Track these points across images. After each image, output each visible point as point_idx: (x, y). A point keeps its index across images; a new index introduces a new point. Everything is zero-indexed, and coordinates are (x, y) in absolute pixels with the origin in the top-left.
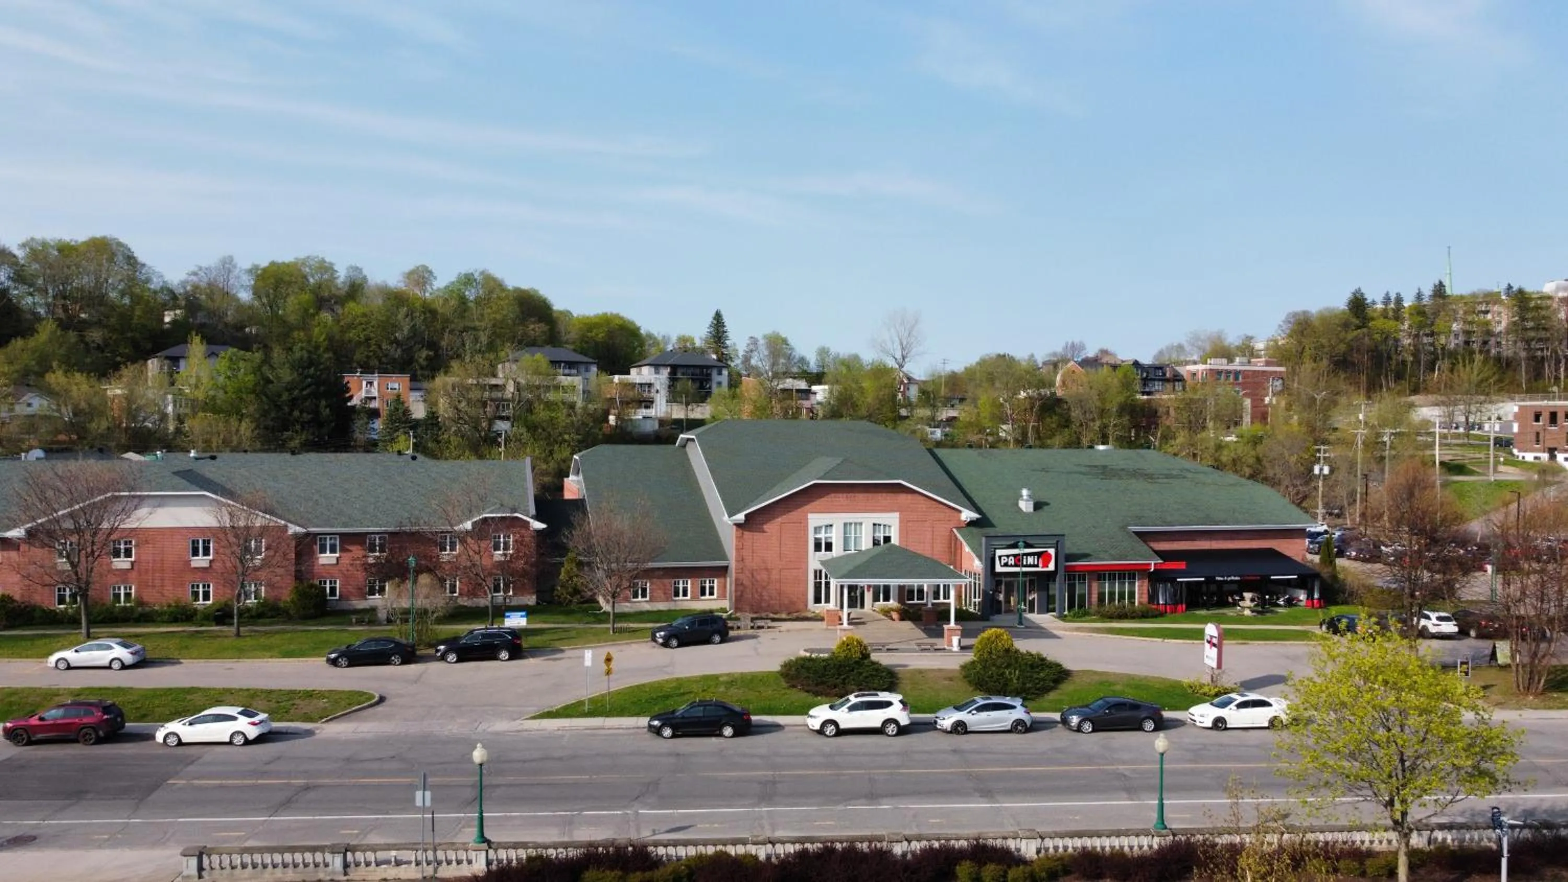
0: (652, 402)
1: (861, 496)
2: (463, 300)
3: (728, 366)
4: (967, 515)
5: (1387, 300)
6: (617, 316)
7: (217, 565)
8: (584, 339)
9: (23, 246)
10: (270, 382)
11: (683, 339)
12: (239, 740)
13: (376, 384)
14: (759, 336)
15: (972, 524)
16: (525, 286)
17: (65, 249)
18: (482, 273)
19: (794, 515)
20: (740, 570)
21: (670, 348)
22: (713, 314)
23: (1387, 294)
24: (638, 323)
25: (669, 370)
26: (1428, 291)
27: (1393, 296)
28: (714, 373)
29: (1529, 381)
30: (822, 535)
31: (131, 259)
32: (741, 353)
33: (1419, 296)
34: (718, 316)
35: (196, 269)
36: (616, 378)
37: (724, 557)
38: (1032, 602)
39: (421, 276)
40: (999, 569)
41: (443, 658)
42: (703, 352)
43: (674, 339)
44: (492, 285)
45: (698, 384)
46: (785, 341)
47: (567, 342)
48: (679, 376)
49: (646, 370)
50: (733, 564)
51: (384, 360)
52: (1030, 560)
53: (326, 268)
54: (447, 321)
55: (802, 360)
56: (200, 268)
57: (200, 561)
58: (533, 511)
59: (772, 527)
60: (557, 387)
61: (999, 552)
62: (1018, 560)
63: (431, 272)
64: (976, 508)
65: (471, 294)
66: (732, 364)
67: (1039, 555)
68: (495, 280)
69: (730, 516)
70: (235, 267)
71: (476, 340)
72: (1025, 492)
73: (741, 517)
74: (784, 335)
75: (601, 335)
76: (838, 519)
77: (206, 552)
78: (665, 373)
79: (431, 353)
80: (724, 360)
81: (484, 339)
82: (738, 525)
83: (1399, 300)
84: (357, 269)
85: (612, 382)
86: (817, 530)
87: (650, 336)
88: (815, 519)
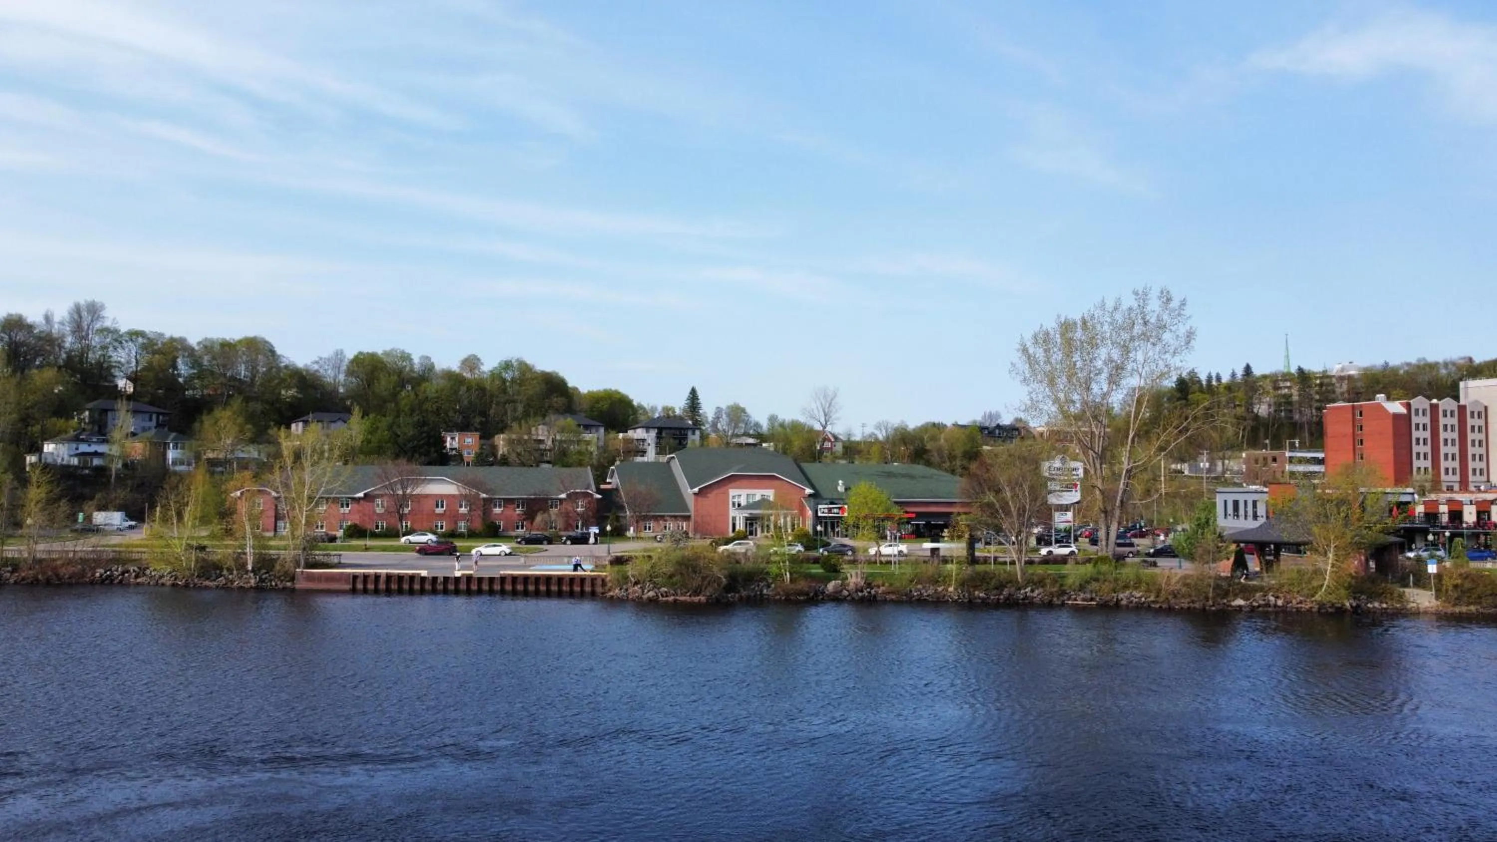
0: (645, 452)
1: (756, 481)
2: (504, 381)
3: (700, 429)
4: (809, 491)
5: (1209, 379)
6: (617, 392)
7: (448, 513)
8: (592, 409)
9: (199, 343)
10: (399, 436)
11: (666, 409)
12: (503, 554)
13: (457, 439)
14: (724, 406)
15: (810, 495)
16: (548, 369)
17: (226, 346)
18: (517, 360)
19: (722, 490)
20: (696, 516)
21: (657, 415)
22: (689, 390)
23: (1210, 374)
24: (631, 397)
25: (656, 431)
26: (1240, 373)
27: (1214, 375)
28: (690, 433)
29: (1311, 441)
30: (736, 500)
31: (273, 352)
32: (710, 419)
33: (1233, 375)
34: (693, 392)
35: (317, 359)
36: (621, 435)
37: (689, 511)
38: (838, 532)
39: (471, 362)
40: (820, 514)
41: (565, 543)
42: (681, 418)
43: (660, 409)
44: (525, 369)
45: (677, 441)
46: (743, 411)
47: (580, 411)
48: (664, 435)
49: (639, 431)
50: (692, 514)
51: (450, 424)
52: (836, 511)
53: (406, 357)
54: (492, 396)
55: (757, 425)
56: (321, 359)
57: (439, 510)
58: (594, 490)
59: (712, 496)
60: (579, 442)
61: (820, 506)
62: (830, 510)
63: (479, 359)
64: (812, 486)
65: (508, 376)
66: (703, 428)
67: (840, 508)
68: (526, 365)
69: (692, 488)
70: (345, 357)
71: (515, 410)
72: (840, 482)
73: (696, 490)
74: (742, 405)
75: (605, 406)
76: (744, 492)
77: (442, 507)
78: (653, 433)
79: (484, 419)
80: (697, 425)
81: (520, 408)
82: (695, 494)
83: (1219, 379)
84: (428, 358)
85: (617, 438)
86: (734, 497)
87: (641, 407)
88: (732, 492)
